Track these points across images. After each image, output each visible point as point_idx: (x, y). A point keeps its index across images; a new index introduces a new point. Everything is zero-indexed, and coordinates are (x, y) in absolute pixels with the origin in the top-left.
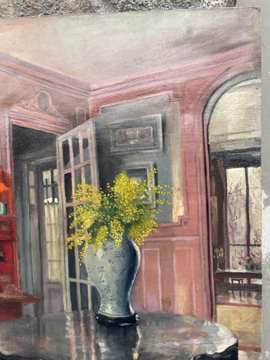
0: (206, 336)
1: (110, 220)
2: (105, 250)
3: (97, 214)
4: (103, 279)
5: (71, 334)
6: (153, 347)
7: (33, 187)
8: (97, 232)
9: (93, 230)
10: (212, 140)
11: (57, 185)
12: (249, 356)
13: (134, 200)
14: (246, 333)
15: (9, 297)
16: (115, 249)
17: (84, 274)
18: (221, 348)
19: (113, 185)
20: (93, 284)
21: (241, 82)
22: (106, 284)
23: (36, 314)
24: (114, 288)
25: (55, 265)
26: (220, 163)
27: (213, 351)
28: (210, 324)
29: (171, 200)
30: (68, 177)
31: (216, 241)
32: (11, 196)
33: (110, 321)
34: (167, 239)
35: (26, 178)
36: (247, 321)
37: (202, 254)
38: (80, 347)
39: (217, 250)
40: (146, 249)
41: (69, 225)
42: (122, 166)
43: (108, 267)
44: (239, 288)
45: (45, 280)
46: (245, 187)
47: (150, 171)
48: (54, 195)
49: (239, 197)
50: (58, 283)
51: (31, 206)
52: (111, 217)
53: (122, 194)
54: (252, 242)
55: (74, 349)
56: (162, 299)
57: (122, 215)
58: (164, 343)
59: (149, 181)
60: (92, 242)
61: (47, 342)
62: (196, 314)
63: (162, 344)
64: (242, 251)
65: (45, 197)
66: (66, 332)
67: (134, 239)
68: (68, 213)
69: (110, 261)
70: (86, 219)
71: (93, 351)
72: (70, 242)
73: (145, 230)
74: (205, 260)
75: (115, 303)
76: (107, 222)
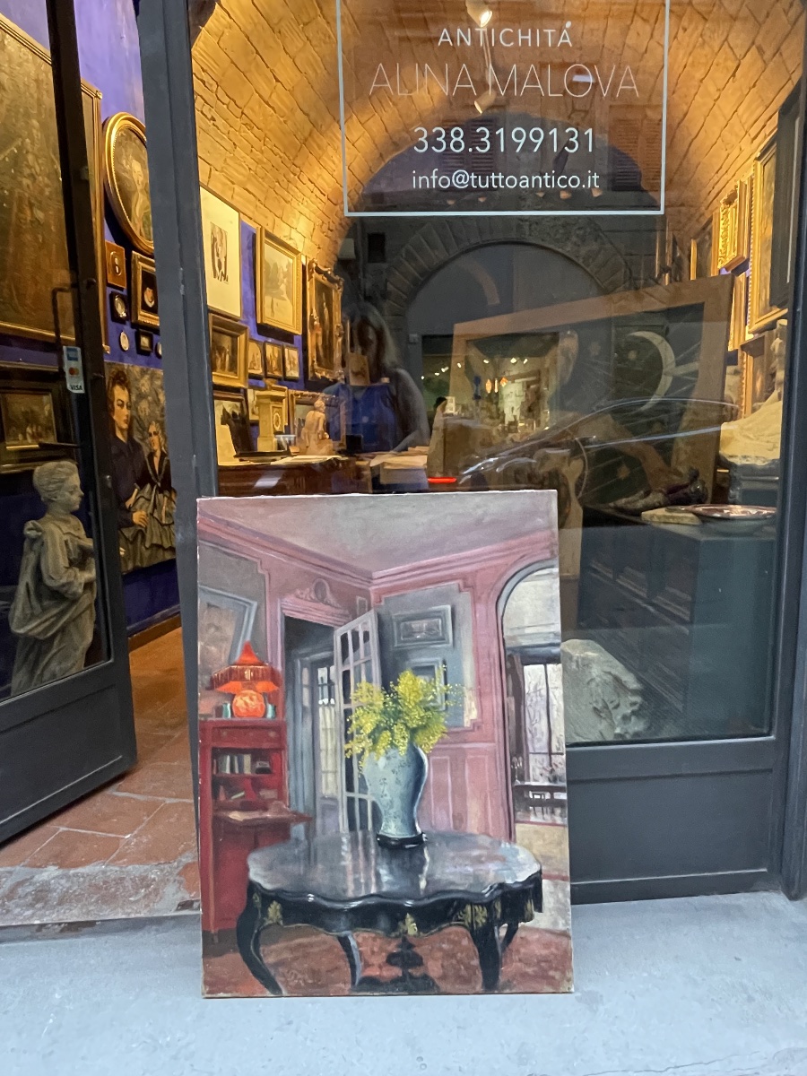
0: (503, 860)
1: (394, 724)
2: (388, 758)
3: (379, 717)
4: (386, 792)
5: (348, 862)
6: (443, 873)
7: (306, 686)
8: (379, 737)
9: (374, 736)
10: (507, 633)
11: (333, 684)
12: (556, 885)
13: (421, 702)
14: (550, 858)
15: (276, 816)
16: (399, 758)
17: (364, 788)
18: (522, 877)
19: (396, 684)
20: (374, 799)
21: (537, 571)
22: (388, 798)
23: (307, 837)
24: (398, 803)
25: (330, 778)
26: (517, 661)
27: (512, 880)
28: (508, 845)
29: (462, 702)
30: (346, 674)
31: (514, 748)
32: (281, 696)
33: (393, 843)
34: (459, 746)
35: (299, 677)
36: (550, 843)
37: (498, 763)
38: (357, 876)
39: (515, 759)
40: (434, 758)
41: (346, 730)
42: (407, 663)
43: (391, 778)
44: (541, 803)
45: (318, 796)
46: (545, 686)
47: (438, 668)
48: (331, 695)
49: (539, 698)
50: (333, 799)
51: (304, 709)
52: (395, 720)
53: (407, 694)
54: (554, 750)
55: (350, 878)
56: (453, 816)
57: (407, 718)
58: (456, 867)
59: (438, 679)
60: (373, 749)
61: (319, 871)
62: (491, 834)
63: (453, 870)
64: (543, 761)
65: (320, 696)
66: (341, 858)
67: (421, 747)
68: (346, 717)
69: (393, 772)
70: (366, 723)
71: (374, 880)
72: (348, 750)
73: (433, 735)
74: (501, 769)
75: (399, 820)
76: (390, 727)
